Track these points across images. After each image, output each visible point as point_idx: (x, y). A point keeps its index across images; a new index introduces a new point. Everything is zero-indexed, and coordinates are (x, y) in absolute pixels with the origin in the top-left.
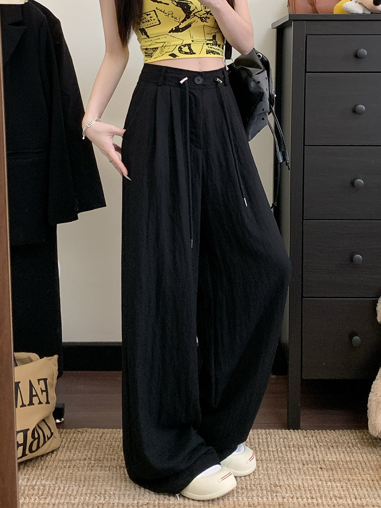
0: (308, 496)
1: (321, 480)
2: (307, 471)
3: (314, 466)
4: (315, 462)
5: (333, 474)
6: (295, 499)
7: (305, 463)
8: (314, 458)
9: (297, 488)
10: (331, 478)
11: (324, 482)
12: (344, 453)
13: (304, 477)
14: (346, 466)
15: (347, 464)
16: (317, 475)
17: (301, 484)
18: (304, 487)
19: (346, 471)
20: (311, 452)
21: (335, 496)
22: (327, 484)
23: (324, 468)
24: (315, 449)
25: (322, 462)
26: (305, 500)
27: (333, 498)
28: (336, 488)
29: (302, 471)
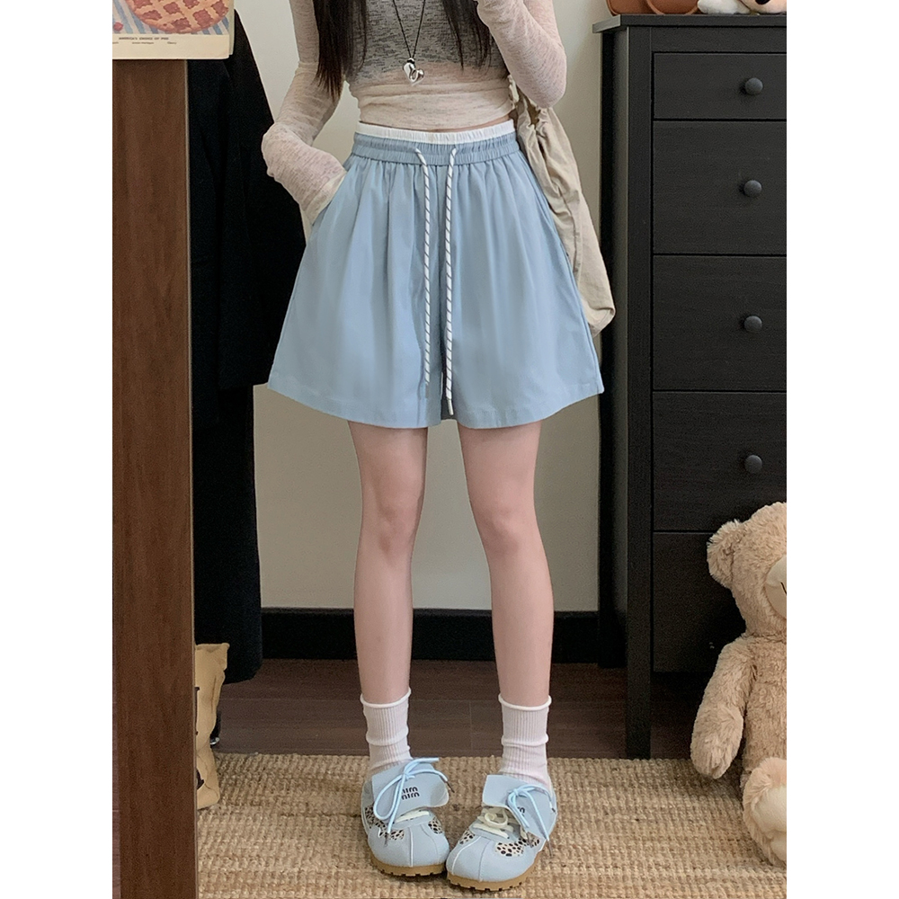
0: (609, 863)
1: (635, 838)
2: (611, 824)
3: (625, 818)
4: (628, 809)
5: (658, 829)
6: (584, 869)
7: (609, 811)
8: (627, 803)
9: (590, 851)
10: (653, 835)
11: (640, 843)
12: (683, 795)
13: (604, 834)
14: (683, 816)
15: (687, 814)
16: (629, 831)
17: (598, 844)
18: (602, 849)
19: (682, 825)
20: (621, 794)
21: (657, 864)
22: (644, 844)
23: (644, 820)
24: (630, 789)
25: (640, 810)
26: (602, 870)
27: (654, 867)
28: (659, 852)
29: (603, 824)
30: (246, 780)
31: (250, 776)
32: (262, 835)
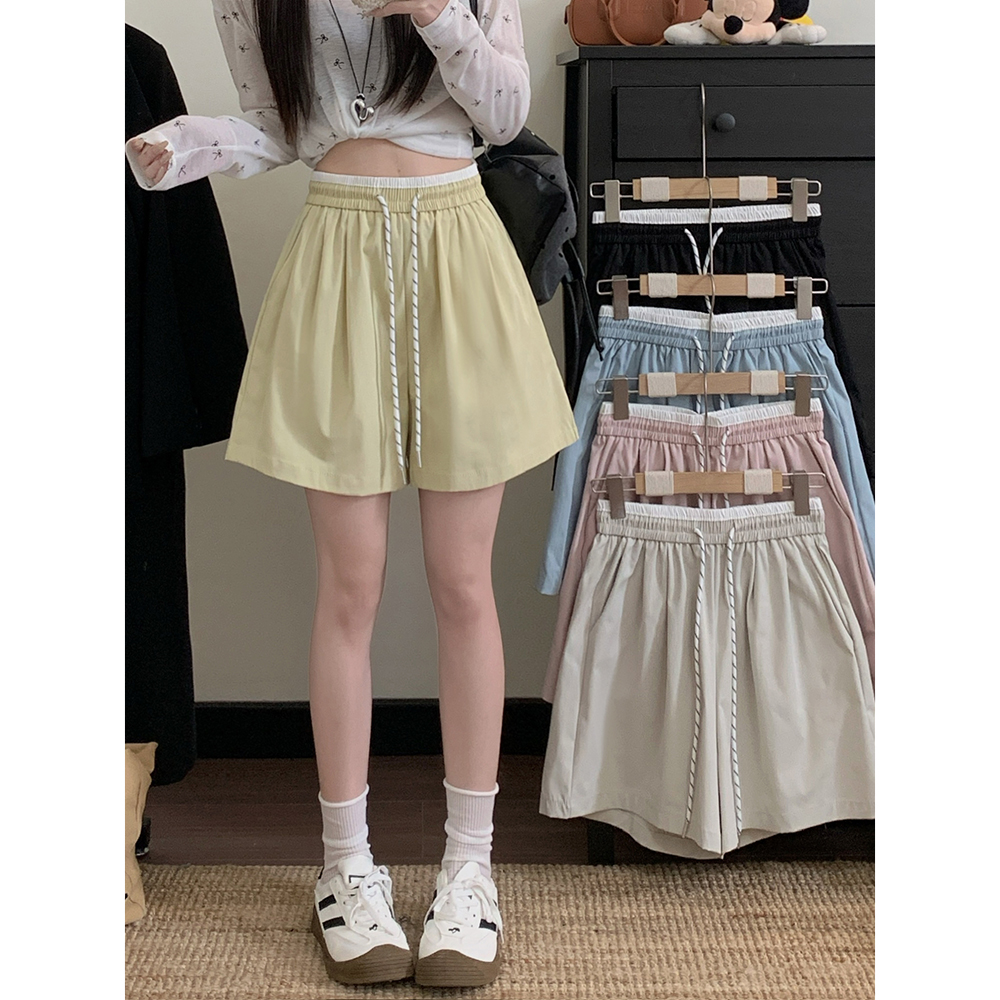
0: (563, 979)
1: (592, 951)
2: (568, 935)
4: (588, 919)
5: (618, 941)
6: (535, 985)
7: (566, 922)
8: (586, 912)
9: (543, 965)
10: (613, 947)
11: (598, 955)
12: (647, 902)
13: (560, 947)
14: (647, 927)
15: (650, 924)
16: (586, 943)
17: (552, 958)
18: (556, 964)
19: (644, 936)
20: (581, 903)
21: (615, 979)
22: (602, 957)
23: (603, 931)
24: (591, 897)
25: (600, 920)
26: (555, 986)
27: (611, 982)
28: (618, 965)
29: (559, 936)
30: (176, 894)
31: (180, 890)
32: (189, 954)
